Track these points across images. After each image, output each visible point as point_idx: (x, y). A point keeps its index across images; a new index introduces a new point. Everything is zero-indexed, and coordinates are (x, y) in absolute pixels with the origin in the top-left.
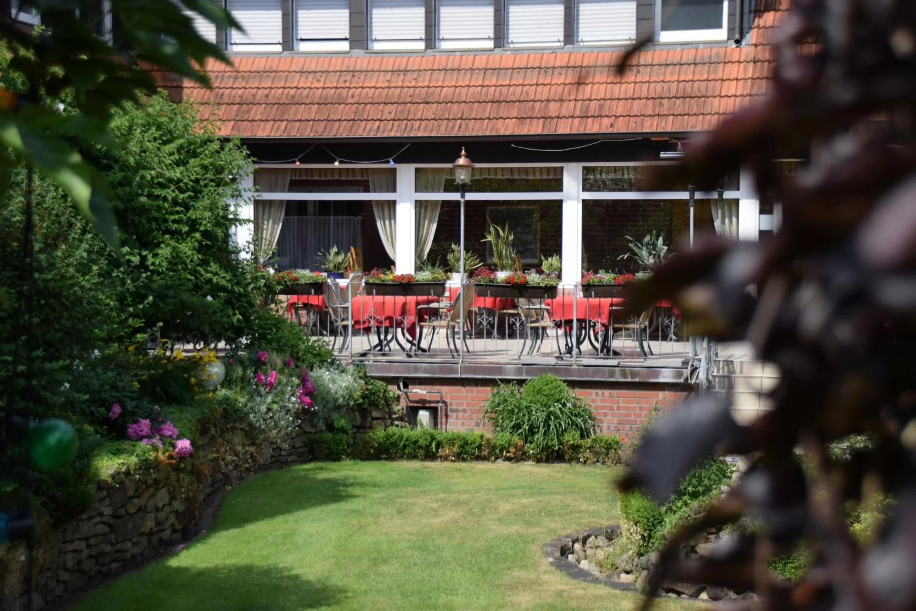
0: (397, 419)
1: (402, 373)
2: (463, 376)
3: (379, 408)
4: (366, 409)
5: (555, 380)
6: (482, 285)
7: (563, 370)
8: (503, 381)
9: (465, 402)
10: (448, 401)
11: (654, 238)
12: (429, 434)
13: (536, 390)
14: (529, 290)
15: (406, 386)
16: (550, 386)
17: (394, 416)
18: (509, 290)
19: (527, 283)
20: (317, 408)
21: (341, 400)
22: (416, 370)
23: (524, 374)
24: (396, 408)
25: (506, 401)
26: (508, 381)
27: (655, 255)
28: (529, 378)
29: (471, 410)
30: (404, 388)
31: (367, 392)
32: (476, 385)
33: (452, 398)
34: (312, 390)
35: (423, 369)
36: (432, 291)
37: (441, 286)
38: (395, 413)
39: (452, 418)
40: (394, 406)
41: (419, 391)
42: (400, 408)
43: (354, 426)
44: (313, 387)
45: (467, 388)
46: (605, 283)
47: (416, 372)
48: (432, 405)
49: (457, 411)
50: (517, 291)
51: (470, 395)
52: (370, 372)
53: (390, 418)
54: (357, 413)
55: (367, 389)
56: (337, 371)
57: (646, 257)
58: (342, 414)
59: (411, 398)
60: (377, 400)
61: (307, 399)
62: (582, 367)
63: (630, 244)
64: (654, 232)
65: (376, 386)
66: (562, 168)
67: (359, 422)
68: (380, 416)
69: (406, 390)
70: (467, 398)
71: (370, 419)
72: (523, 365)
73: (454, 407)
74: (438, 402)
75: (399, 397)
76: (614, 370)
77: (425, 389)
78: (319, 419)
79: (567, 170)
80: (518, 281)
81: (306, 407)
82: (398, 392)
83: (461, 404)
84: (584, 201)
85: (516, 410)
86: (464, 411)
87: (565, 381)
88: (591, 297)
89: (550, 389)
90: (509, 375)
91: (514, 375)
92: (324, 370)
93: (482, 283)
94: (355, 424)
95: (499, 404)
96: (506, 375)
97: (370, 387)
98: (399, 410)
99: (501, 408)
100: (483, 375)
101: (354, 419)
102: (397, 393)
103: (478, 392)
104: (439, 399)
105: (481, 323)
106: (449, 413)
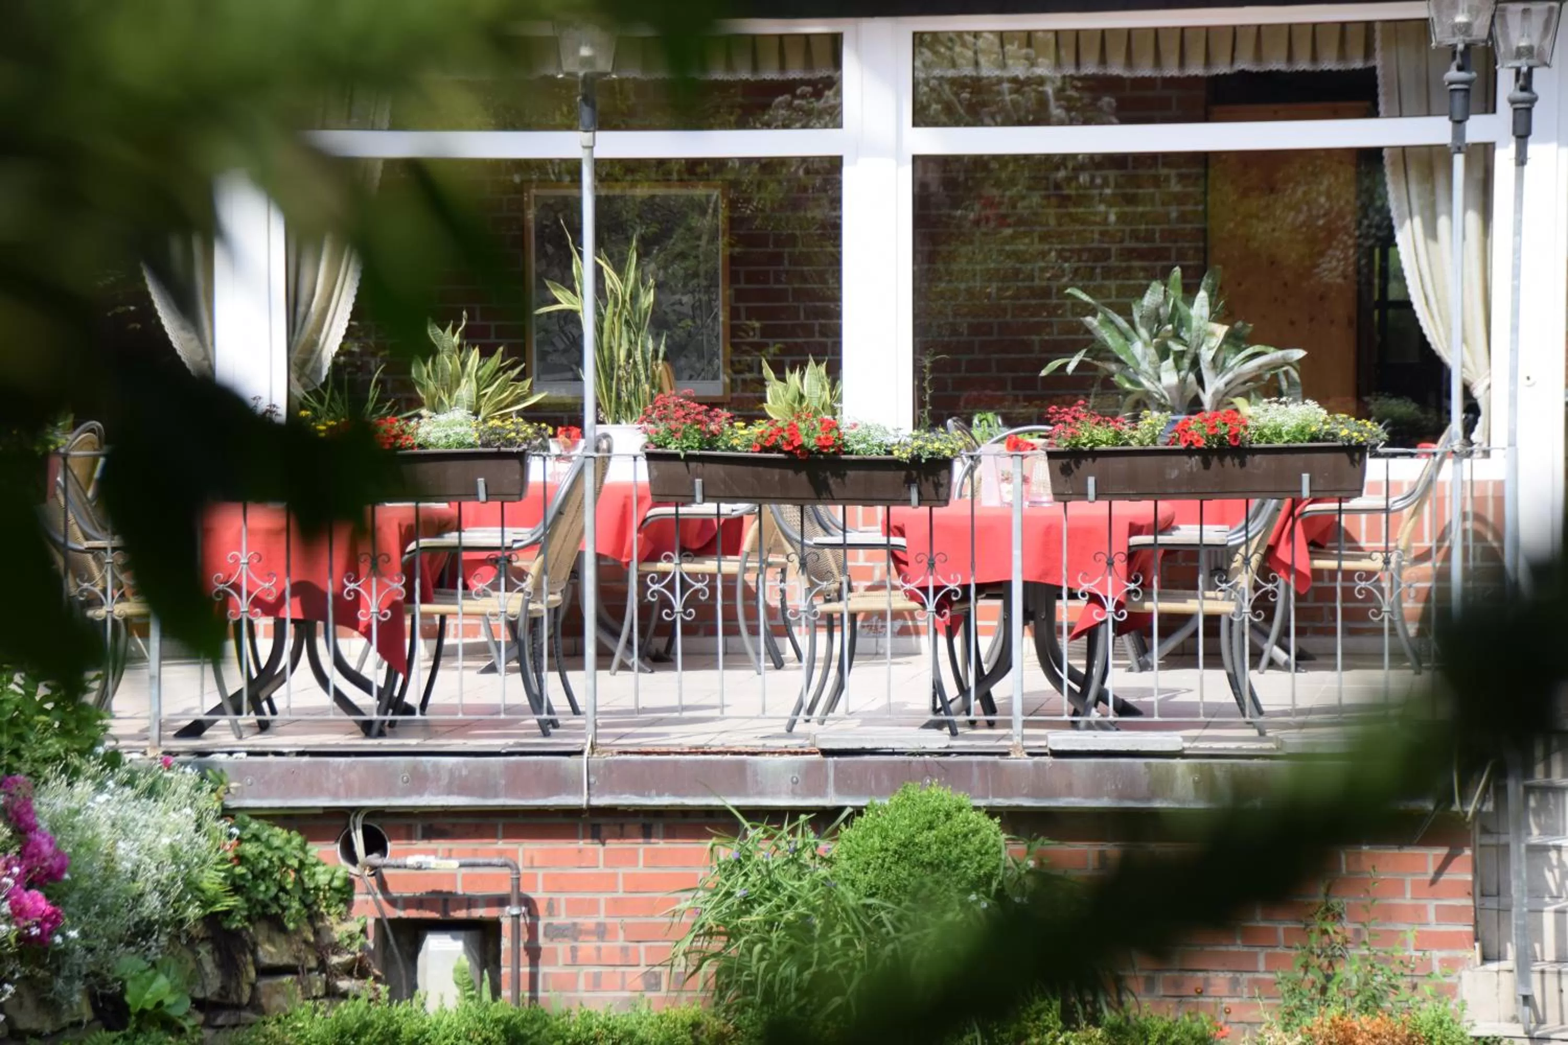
0: (348, 970)
1: (363, 794)
2: (595, 802)
3: (283, 929)
4: (236, 934)
5: (960, 809)
6: (674, 457)
7: (976, 771)
8: (754, 814)
9: (603, 897)
10: (539, 895)
11: (1176, 293)
12: (497, 1021)
13: (893, 845)
14: (851, 474)
15: (375, 844)
16: (943, 830)
17: (335, 960)
18: (776, 473)
19: (842, 447)
20: (73, 934)
21: (153, 902)
22: (419, 781)
23: (831, 789)
24: (339, 930)
25: (775, 887)
26: (775, 816)
27: (1180, 356)
28: (850, 802)
29: (625, 928)
30: (368, 851)
31: (240, 870)
32: (647, 833)
33: (556, 885)
34: (56, 863)
35: (445, 781)
36: (481, 481)
37: (515, 464)
38: (336, 948)
39: (553, 962)
40: (332, 920)
41: (431, 861)
42: (353, 926)
43: (199, 1004)
44: (58, 853)
45: (613, 844)
46: (1134, 445)
47: (420, 792)
48: (480, 913)
49: (573, 932)
50: (803, 476)
51: (621, 871)
52: (241, 794)
53: (322, 966)
54: (204, 951)
55: (241, 859)
56: (128, 791)
57: (1145, 366)
58: (155, 954)
59: (395, 890)
60: (276, 898)
61: (37, 900)
62: (1048, 760)
63: (1089, 319)
64: (1177, 271)
65: (270, 847)
66: (836, 41)
67: (213, 984)
68: (286, 960)
69: (375, 859)
70: (608, 883)
71: (253, 974)
72: (826, 753)
73: (562, 919)
74: (502, 901)
75: (349, 883)
76: (1170, 770)
77: (449, 855)
78: (69, 980)
79: (857, 50)
80: (811, 443)
81: (35, 931)
82: (344, 868)
83: (592, 908)
84: (919, 161)
85: (817, 922)
86: (601, 932)
87: (992, 812)
88: (1083, 495)
89: (945, 843)
90: (775, 794)
91: (794, 794)
92: (83, 788)
93: (672, 448)
94: (199, 995)
95: (748, 903)
96: (761, 794)
97: (250, 849)
98: (351, 937)
99: (758, 914)
100: (676, 794)
101: (197, 975)
102: (340, 873)
103: (653, 859)
104: (505, 889)
105: (666, 603)
106: (542, 941)
